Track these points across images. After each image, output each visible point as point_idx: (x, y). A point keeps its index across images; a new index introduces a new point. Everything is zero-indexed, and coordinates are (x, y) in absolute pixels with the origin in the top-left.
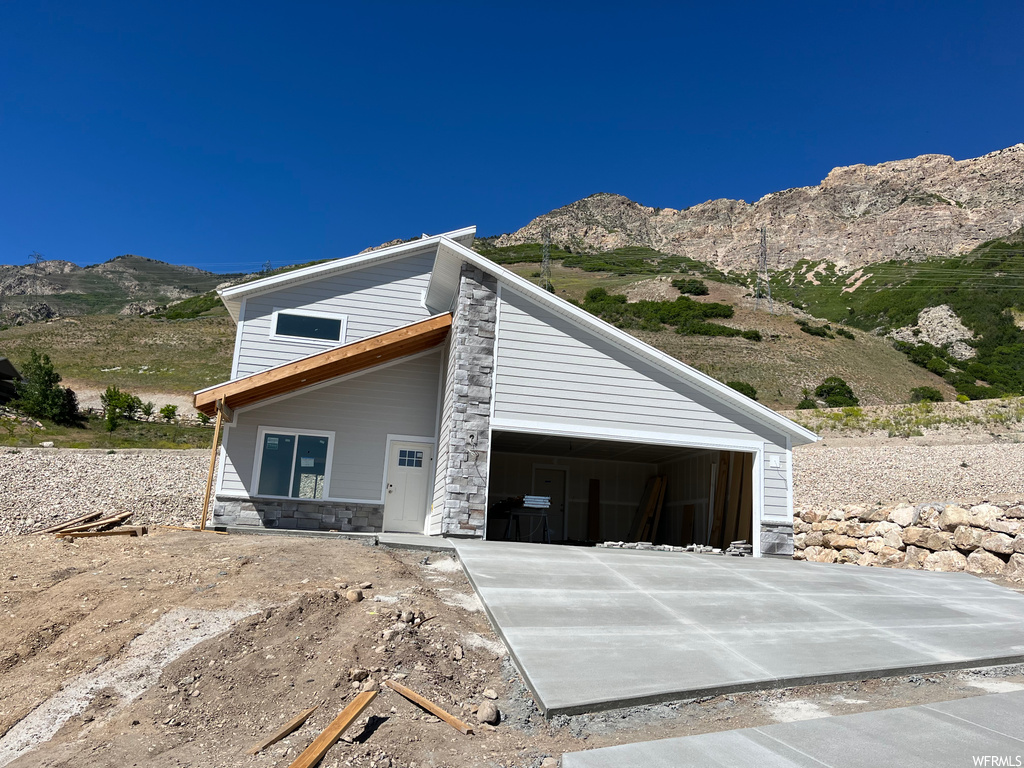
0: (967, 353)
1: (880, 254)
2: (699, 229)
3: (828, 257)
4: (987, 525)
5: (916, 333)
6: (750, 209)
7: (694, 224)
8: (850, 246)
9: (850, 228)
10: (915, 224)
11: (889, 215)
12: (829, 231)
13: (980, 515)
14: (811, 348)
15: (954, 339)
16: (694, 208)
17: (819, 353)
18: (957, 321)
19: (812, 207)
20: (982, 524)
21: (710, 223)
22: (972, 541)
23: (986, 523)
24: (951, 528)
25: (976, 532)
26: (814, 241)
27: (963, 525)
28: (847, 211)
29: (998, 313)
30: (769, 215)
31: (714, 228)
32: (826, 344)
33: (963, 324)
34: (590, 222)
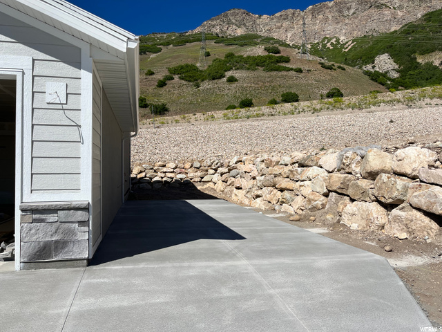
0: (395, 75)
1: (359, 33)
2: (279, 24)
3: (336, 35)
4: (415, 173)
5: (373, 67)
6: (302, 14)
7: (277, 22)
8: (347, 29)
9: (347, 21)
10: (375, 18)
11: (364, 14)
12: (337, 23)
13: (406, 161)
14: (325, 75)
15: (390, 69)
16: (276, 15)
17: (329, 77)
18: (391, 61)
19: (330, 12)
20: (409, 171)
21: (284, 21)
22: (395, 194)
23: (414, 170)
24: (372, 175)
25: (401, 182)
26: (331, 28)
27: (386, 172)
28: (346, 13)
29: (410, 56)
30: (311, 17)
31: (286, 24)
32: (332, 73)
33: (394, 62)
34: (229, 23)
